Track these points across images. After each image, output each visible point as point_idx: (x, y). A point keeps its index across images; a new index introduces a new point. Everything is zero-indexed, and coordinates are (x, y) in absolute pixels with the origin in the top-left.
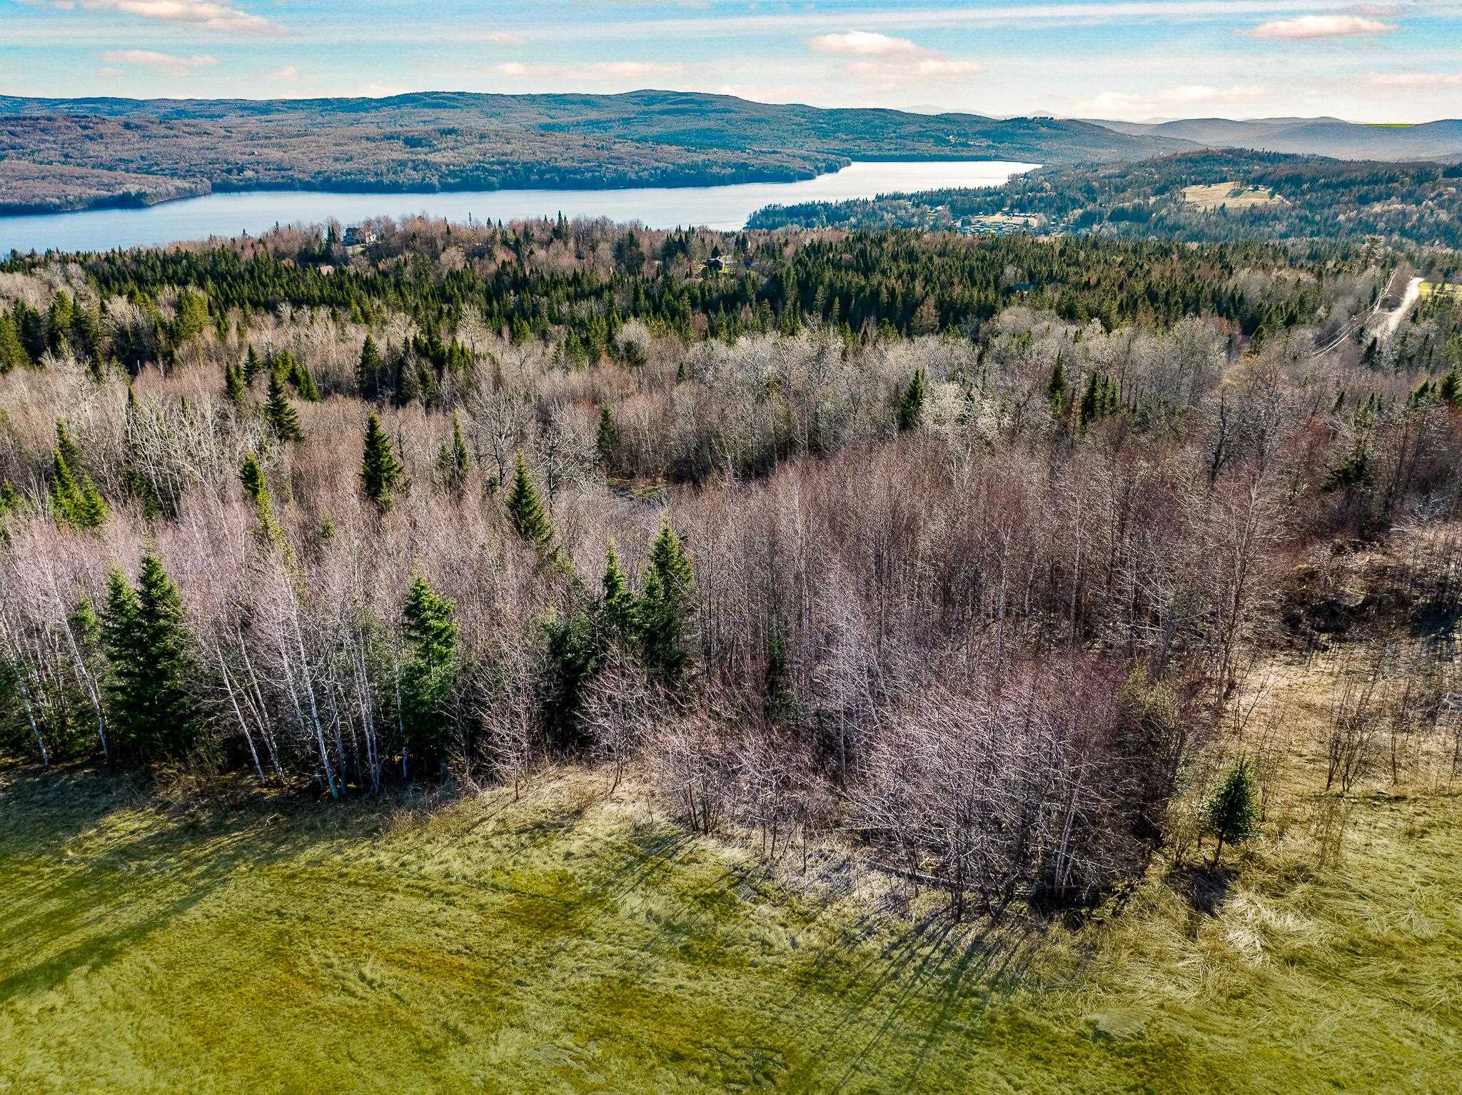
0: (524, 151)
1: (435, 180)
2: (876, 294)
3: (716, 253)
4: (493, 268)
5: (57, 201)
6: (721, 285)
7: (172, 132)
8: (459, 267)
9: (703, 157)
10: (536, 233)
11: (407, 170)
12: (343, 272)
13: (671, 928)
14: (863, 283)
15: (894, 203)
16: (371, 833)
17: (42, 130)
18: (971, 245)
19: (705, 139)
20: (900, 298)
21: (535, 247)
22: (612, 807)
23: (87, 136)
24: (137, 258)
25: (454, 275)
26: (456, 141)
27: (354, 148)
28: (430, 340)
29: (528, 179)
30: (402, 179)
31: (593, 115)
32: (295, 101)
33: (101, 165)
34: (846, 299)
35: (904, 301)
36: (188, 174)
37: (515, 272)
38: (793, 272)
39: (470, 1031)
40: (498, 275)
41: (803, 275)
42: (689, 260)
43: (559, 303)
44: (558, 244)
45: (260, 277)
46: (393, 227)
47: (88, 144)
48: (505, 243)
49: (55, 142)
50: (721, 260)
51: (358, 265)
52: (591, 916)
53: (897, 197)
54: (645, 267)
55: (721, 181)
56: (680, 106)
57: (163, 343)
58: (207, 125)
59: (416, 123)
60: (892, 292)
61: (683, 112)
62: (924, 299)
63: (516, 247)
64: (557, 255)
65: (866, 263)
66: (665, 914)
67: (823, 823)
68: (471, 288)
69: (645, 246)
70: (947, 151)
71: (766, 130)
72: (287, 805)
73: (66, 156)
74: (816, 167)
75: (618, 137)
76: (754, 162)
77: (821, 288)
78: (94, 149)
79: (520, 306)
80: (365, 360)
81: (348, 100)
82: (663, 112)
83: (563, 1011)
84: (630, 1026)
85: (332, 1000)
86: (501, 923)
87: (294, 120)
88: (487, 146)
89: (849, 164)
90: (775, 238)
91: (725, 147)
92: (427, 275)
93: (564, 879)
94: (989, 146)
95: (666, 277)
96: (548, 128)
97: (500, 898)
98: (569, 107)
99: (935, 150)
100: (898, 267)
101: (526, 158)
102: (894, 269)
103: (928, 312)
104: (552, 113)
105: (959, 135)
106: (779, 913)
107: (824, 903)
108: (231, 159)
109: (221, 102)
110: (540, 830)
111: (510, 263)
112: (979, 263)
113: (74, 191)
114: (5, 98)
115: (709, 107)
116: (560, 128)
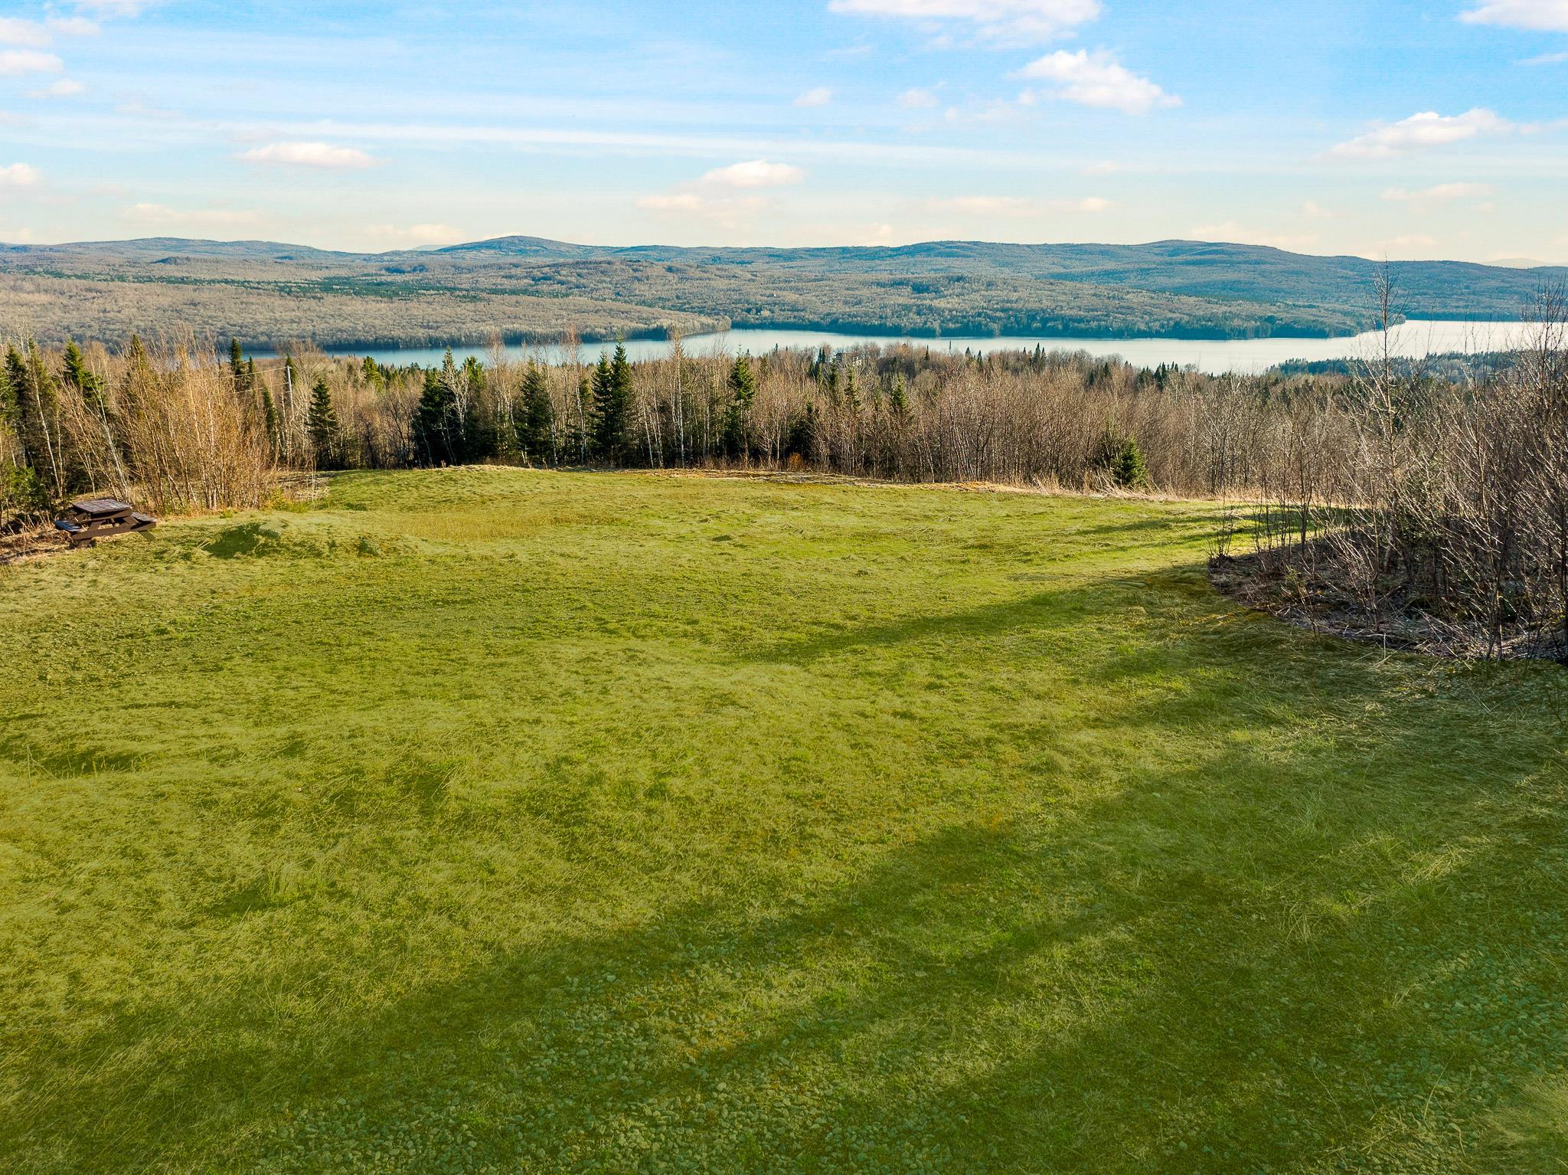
0: (1030, 298)
1: (936, 325)
7: (706, 275)
9: (1224, 309)
11: (911, 315)
15: (1448, 363)
17: (602, 272)
19: (1231, 291)
23: (636, 278)
26: (963, 288)
27: (865, 292)
29: (1029, 325)
30: (904, 322)
31: (1111, 265)
32: (818, 249)
33: (644, 303)
36: (713, 312)
47: (636, 285)
49: (610, 283)
53: (1454, 357)
55: (1241, 334)
56: (1207, 257)
58: (737, 270)
59: (924, 271)
61: (1212, 263)
70: (1535, 309)
71: (1305, 283)
73: (618, 294)
74: (1359, 324)
75: (1133, 287)
76: (1285, 315)
78: (640, 288)
81: (866, 249)
82: (1188, 263)
87: (813, 267)
88: (993, 293)
89: (1402, 322)
91: (1252, 299)
96: (1059, 277)
98: (1085, 257)
101: (1029, 306)
104: (1068, 263)
108: (752, 299)
109: (753, 250)
113: (618, 324)
114: (579, 247)
115: (1241, 258)
116: (1071, 277)
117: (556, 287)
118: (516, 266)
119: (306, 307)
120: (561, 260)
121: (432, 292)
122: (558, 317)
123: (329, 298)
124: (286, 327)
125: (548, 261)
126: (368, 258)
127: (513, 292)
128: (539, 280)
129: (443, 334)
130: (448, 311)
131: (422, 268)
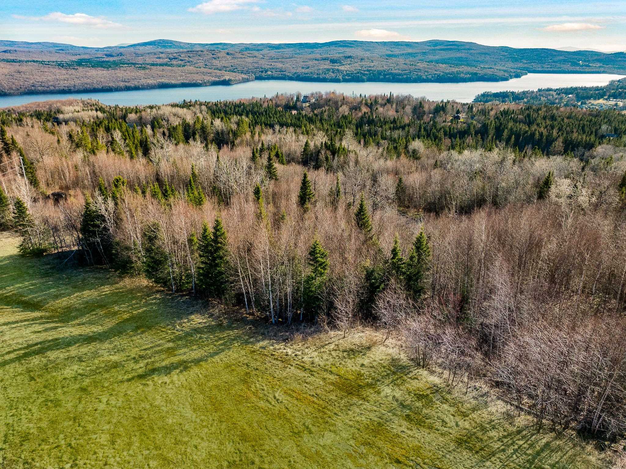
0: (378, 66)
1: (341, 77)
2: (533, 134)
3: (458, 112)
4: (360, 114)
5: (201, 82)
6: (459, 127)
7: (243, 56)
8: (346, 114)
9: (457, 69)
10: (380, 101)
11: (330, 73)
12: (300, 114)
13: (402, 405)
14: (527, 129)
15: (547, 93)
16: (285, 340)
17: (199, 55)
18: (585, 114)
19: (460, 62)
20: (545, 137)
21: (378, 106)
22: (384, 349)
23: (213, 58)
24: (225, 105)
25: (345, 117)
26: (351, 61)
27: (310, 63)
28: (331, 143)
29: (379, 77)
30: (327, 76)
31: (410, 51)
32: (289, 44)
33: (217, 69)
34: (518, 136)
35: (547, 139)
36: (247, 72)
37: (369, 117)
38: (493, 122)
39: (313, 429)
40: (362, 117)
41: (498, 124)
42: (446, 115)
43: (386, 131)
44: (389, 105)
45: (269, 114)
46: (322, 96)
47: (214, 61)
48: (366, 104)
49: (203, 60)
50: (460, 115)
51: (307, 111)
52: (369, 392)
53: (549, 90)
54: (425, 117)
55: (464, 80)
56: (449, 47)
57: (231, 138)
58: (256, 53)
59: (335, 53)
60: (541, 134)
61: (451, 49)
62: (557, 138)
63: (370, 106)
64: (388, 110)
65: (529, 120)
66: (401, 399)
67: (478, 374)
68: (350, 123)
69: (426, 108)
70: (578, 68)
71: (488, 58)
72: (255, 323)
73: (206, 65)
74: (510, 75)
75: (420, 60)
76: (481, 72)
77: (506, 130)
78: (216, 62)
79: (369, 132)
80: (305, 150)
81: (310, 44)
82: (441, 50)
83: (353, 430)
84: (380, 444)
85: (262, 404)
86: (332, 387)
87: (288, 52)
88: (364, 63)
89: (526, 74)
90: (487, 107)
91: (468, 65)
92: (333, 116)
93: (360, 375)
94: (600, 67)
95: (434, 122)
96: (390, 56)
97: (332, 377)
98: (400, 47)
99: (571, 68)
100: (545, 123)
101: (379, 69)
102: (544, 124)
103: (559, 144)
104: (393, 49)
105: (585, 61)
106: (452, 410)
107: (474, 410)
108: (263, 67)
109: (262, 44)
110: (352, 352)
111: (367, 113)
112: (588, 123)
113: (207, 78)
114: (188, 44)
115: (463, 48)
116: (395, 56)
117: (180, 62)
118: (162, 53)
119: (70, 73)
120: (181, 50)
121: (126, 65)
122: (181, 76)
123: (81, 69)
124: (62, 82)
125: (176, 50)
126: (98, 50)
127: (161, 65)
128: (172, 59)
129: (131, 84)
130: (133, 74)
131: (121, 54)
